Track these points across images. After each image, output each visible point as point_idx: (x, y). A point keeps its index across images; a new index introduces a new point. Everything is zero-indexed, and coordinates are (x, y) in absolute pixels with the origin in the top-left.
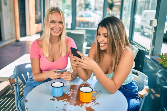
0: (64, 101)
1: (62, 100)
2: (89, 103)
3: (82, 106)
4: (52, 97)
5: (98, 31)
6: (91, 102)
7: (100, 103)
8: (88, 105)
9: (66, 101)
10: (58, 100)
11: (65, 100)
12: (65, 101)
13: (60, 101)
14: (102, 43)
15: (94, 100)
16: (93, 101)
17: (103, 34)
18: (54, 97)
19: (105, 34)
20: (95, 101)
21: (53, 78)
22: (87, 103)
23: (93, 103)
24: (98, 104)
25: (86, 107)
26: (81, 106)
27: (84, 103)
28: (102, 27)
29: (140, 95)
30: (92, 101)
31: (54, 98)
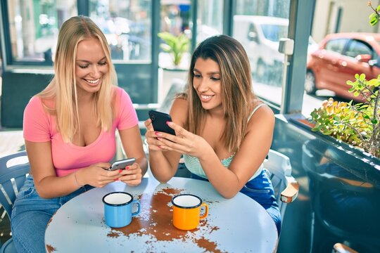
0: (141, 235)
1: (136, 234)
2: (196, 230)
3: (186, 239)
4: (110, 230)
5: (195, 67)
6: (202, 228)
7: (219, 227)
8: (198, 235)
9: (146, 234)
10: (127, 234)
11: (142, 231)
12: (143, 235)
13: (131, 235)
14: (207, 93)
15: (204, 223)
16: (202, 223)
17: (208, 74)
18: (113, 228)
19: (213, 73)
20: (208, 223)
21: (100, 183)
22: (192, 231)
23: (205, 227)
24: (215, 228)
25: (195, 240)
26: (184, 240)
27: (186, 231)
28: (205, 58)
29: (287, 197)
30: (202, 225)
31: (114, 231)
